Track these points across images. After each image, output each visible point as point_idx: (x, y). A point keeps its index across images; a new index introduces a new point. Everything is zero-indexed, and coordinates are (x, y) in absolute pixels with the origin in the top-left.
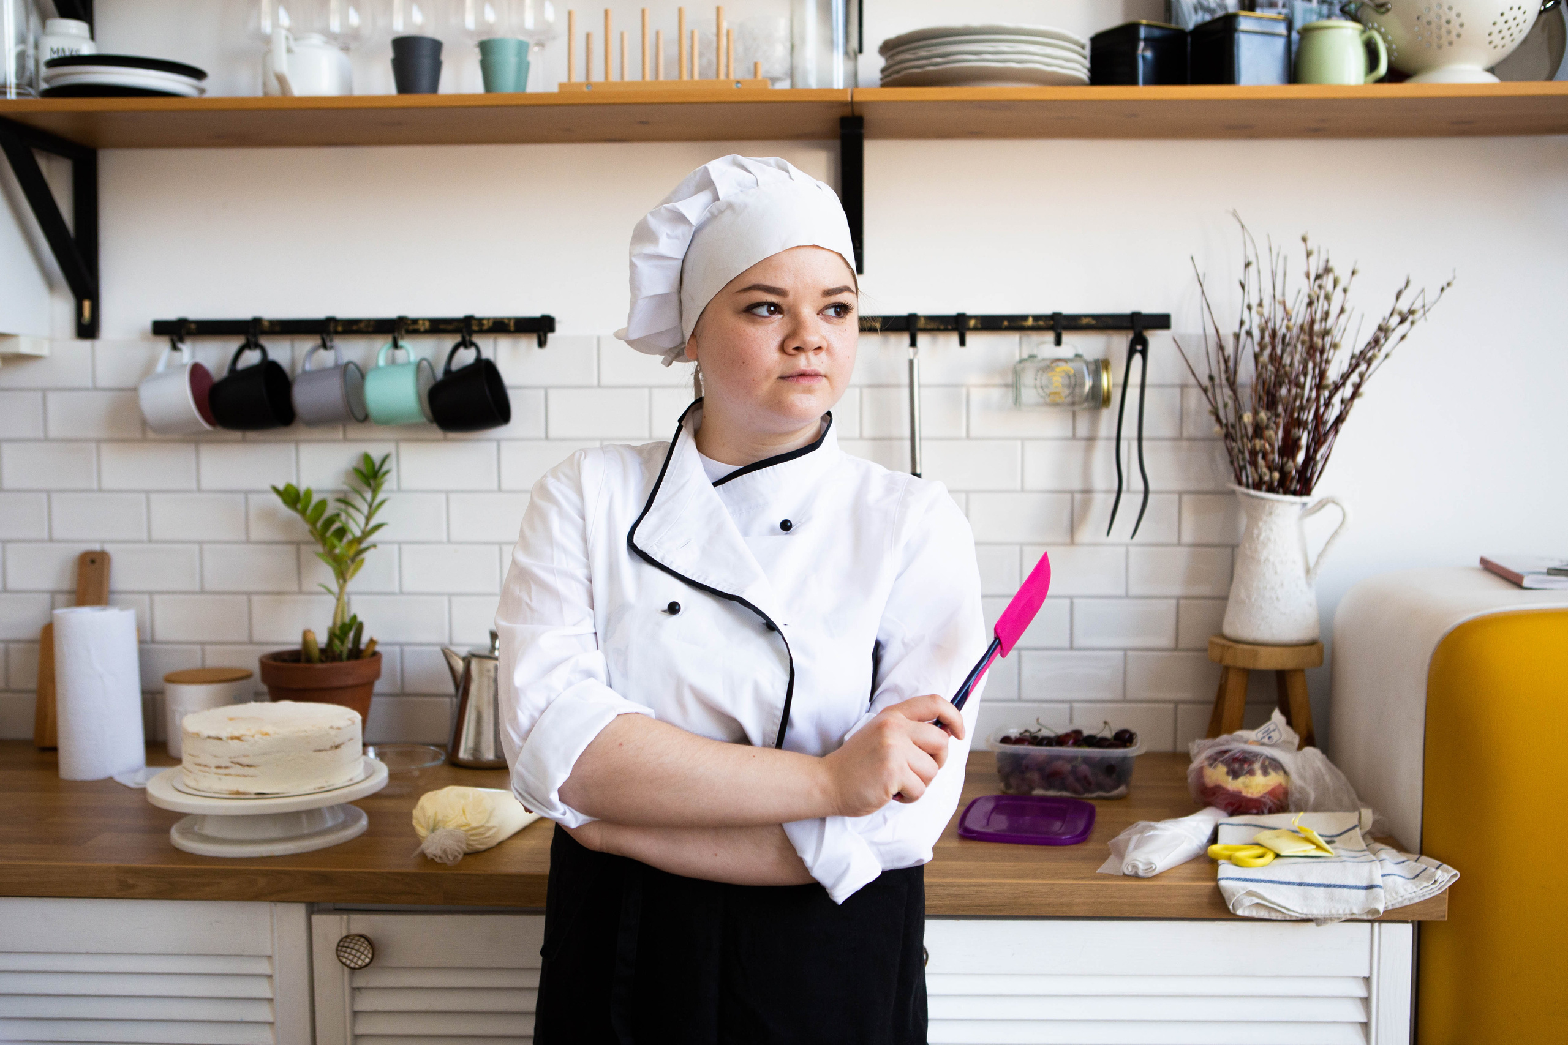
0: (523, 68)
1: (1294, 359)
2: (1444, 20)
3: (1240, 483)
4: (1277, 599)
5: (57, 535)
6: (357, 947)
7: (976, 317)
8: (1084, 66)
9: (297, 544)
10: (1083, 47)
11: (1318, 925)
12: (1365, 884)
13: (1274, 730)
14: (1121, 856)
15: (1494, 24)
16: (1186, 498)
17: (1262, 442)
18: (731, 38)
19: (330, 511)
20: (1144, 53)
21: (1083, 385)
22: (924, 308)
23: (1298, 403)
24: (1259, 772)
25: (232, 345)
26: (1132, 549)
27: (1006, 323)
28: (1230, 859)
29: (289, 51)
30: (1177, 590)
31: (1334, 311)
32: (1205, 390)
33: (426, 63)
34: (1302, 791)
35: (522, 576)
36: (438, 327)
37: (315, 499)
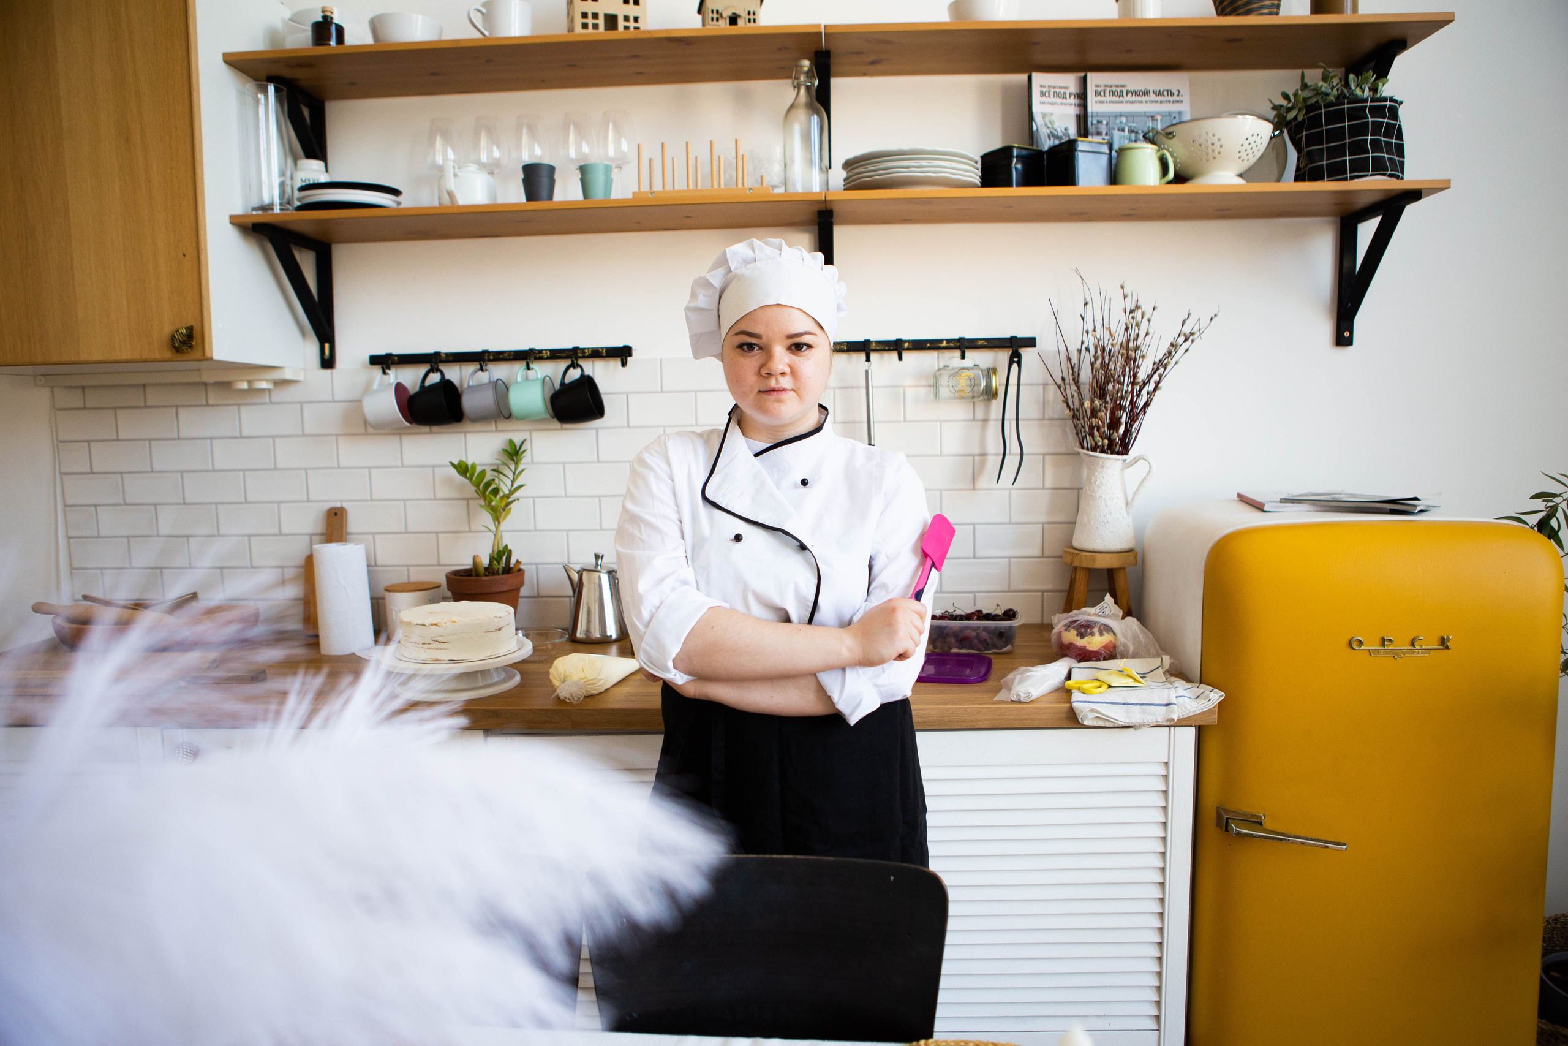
0: (609, 182)
1: (1117, 365)
2: (1210, 143)
3: (1083, 448)
4: (1108, 522)
5: (312, 497)
7: (909, 341)
8: (977, 175)
9: (468, 499)
10: (976, 162)
11: (1135, 730)
12: (1165, 703)
13: (1107, 607)
14: (1009, 689)
15: (1242, 145)
16: (1047, 457)
17: (1097, 420)
18: (745, 160)
20: (1016, 166)
21: (980, 385)
22: (875, 336)
23: (1119, 395)
24: (1097, 634)
25: (422, 370)
26: (1013, 492)
27: (928, 345)
28: (1079, 689)
29: (455, 175)
30: (1043, 518)
31: (1142, 334)
32: (1059, 387)
33: (544, 181)
34: (1125, 645)
35: (634, 519)
36: (555, 355)
37: (478, 470)
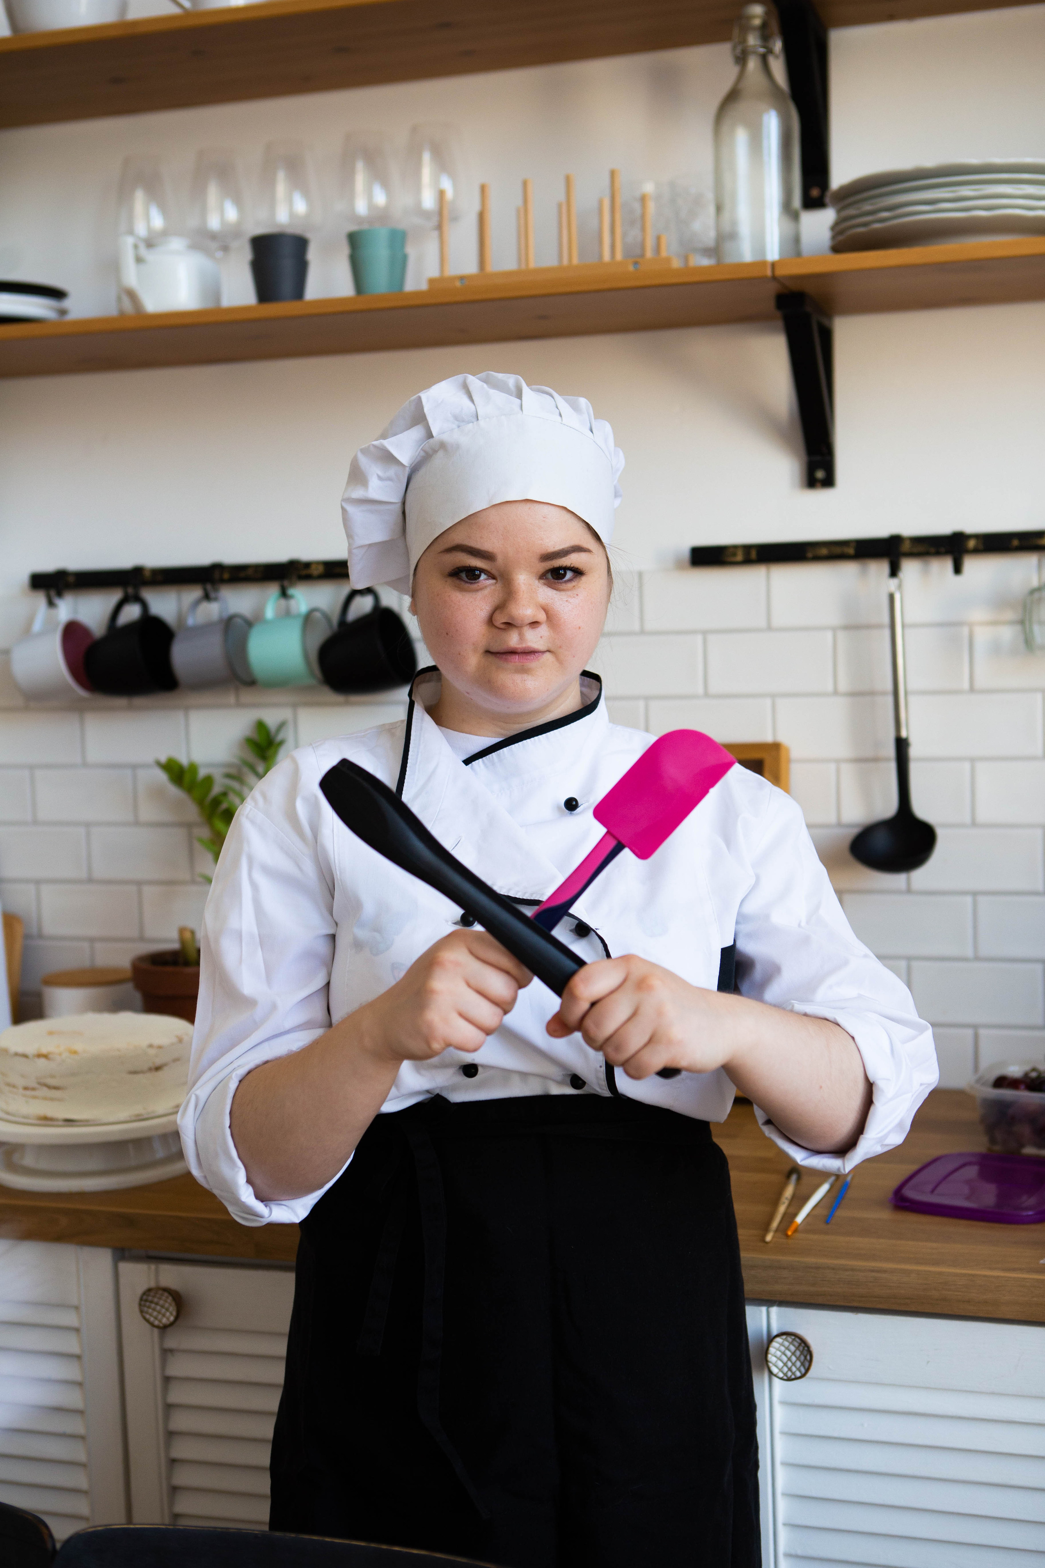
0: (399, 262)
6: (161, 1302)
7: (977, 536)
9: (189, 826)
19: (216, 790)
22: (908, 529)
25: (114, 597)
27: (1016, 543)
29: (139, 260)
33: (287, 265)
36: (331, 570)
37: (202, 773)
